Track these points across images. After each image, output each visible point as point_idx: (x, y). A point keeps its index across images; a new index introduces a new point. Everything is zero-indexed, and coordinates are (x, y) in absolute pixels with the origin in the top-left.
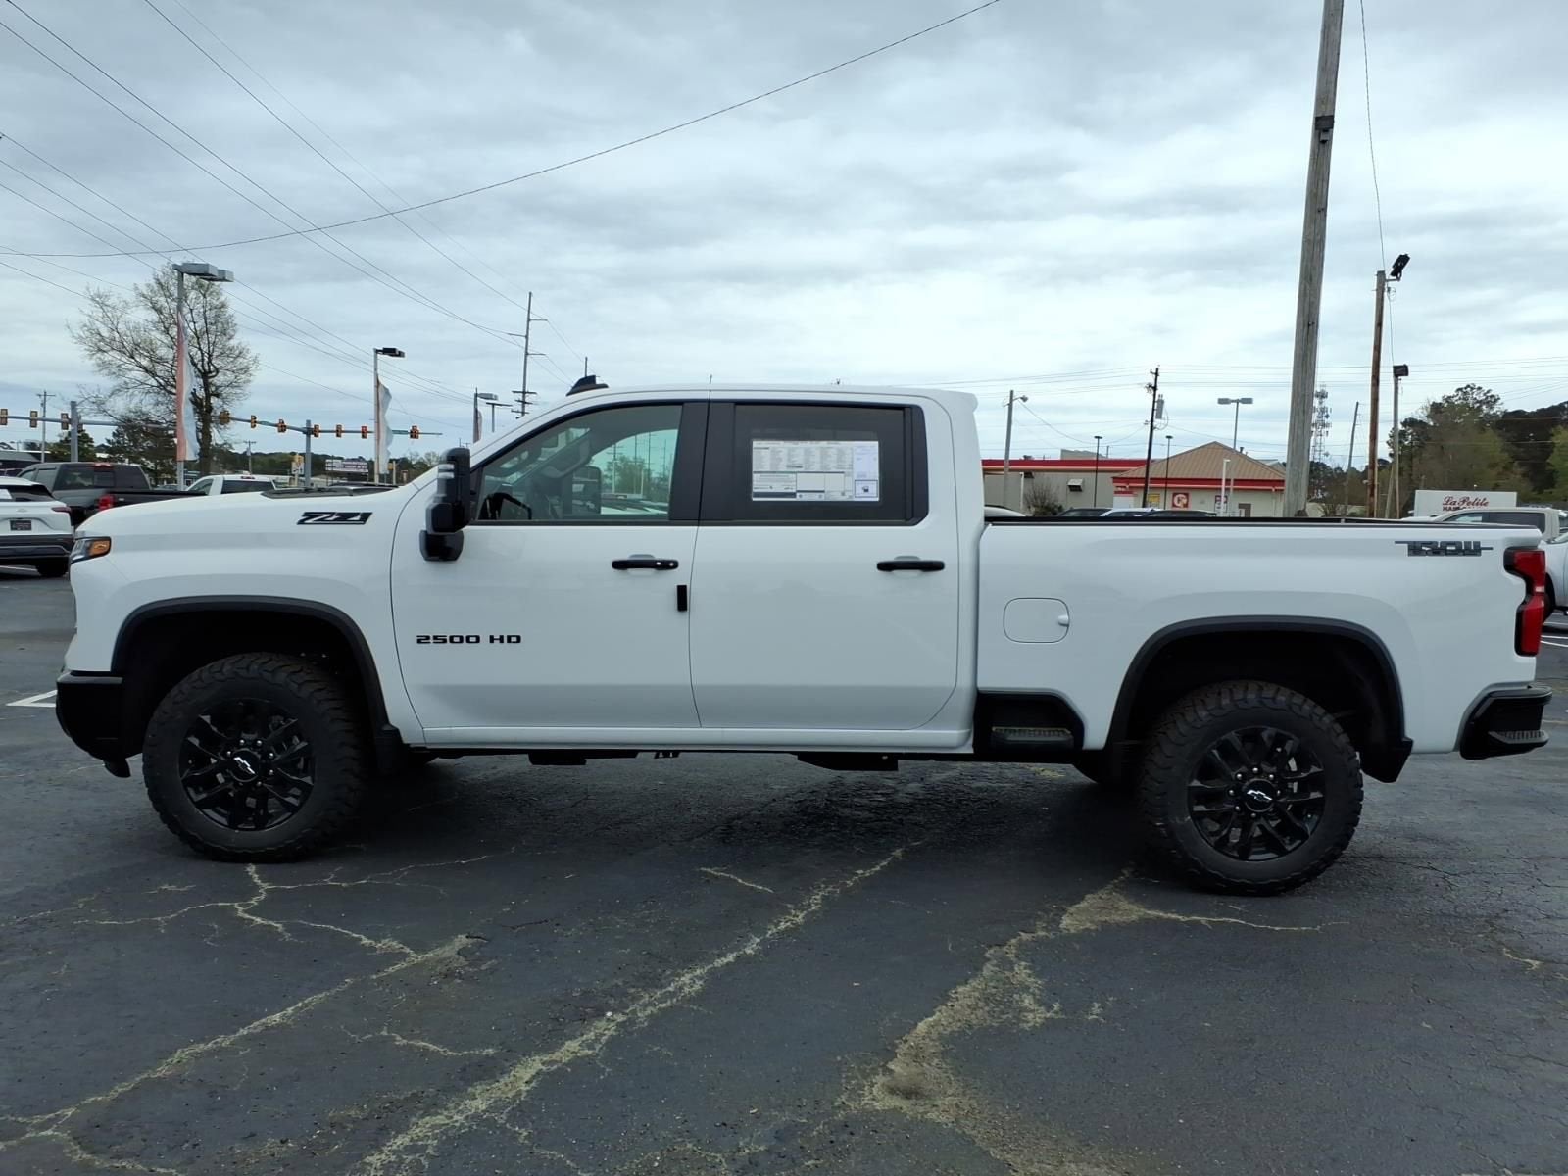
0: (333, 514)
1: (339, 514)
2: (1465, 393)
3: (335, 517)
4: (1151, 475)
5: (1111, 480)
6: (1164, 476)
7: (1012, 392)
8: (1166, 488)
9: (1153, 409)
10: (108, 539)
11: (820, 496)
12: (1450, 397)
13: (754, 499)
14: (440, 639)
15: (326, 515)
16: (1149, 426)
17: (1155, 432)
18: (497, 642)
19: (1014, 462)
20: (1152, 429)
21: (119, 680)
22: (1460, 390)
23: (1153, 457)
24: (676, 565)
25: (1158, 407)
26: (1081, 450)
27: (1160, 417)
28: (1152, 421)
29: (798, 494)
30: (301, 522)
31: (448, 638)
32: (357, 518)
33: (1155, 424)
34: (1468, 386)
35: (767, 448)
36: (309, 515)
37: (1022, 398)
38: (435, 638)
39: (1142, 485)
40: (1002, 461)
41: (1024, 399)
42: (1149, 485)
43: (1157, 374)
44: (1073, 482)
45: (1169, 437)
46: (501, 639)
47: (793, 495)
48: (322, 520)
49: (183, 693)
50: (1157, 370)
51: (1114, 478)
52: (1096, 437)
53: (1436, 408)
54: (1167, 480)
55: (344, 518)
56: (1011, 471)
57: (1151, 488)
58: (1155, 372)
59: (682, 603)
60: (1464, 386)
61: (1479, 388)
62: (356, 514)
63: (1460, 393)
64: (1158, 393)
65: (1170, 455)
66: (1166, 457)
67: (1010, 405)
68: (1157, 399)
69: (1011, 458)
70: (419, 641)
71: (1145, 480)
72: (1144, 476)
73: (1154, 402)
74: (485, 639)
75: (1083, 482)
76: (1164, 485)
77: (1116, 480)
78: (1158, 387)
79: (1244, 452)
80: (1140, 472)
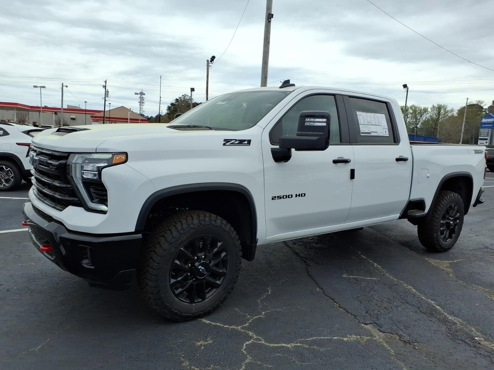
0: (236, 140)
1: (239, 140)
2: (184, 97)
3: (237, 142)
4: (106, 116)
5: (90, 117)
6: (109, 117)
7: (63, 84)
8: (110, 120)
9: (105, 94)
10: (126, 154)
11: (376, 134)
12: (180, 97)
13: (361, 135)
14: (279, 197)
15: (233, 141)
16: (104, 99)
17: (106, 102)
18: (298, 196)
19: (65, 109)
20: (105, 100)
21: (140, 236)
22: (183, 95)
23: (106, 110)
24: (350, 161)
25: (107, 93)
26: (74, 105)
27: (108, 97)
28: (105, 98)
29: (371, 133)
30: (224, 145)
31: (282, 197)
32: (246, 142)
33: (106, 99)
34: (185, 95)
35: (361, 115)
36: (227, 141)
37: (66, 86)
38: (278, 197)
39: (103, 119)
40: (60, 108)
41: (67, 87)
42: (105, 119)
43: (106, 82)
44: (72, 117)
45: (110, 104)
46: (299, 196)
47: (370, 133)
48: (232, 143)
49: (174, 238)
50: (106, 81)
51: (91, 116)
52: (85, 102)
53: (177, 100)
54: (110, 118)
55: (241, 142)
56: (64, 112)
57: (105, 120)
58: (105, 81)
59: (352, 176)
60: (184, 94)
61: (188, 95)
62: (245, 141)
63: (183, 96)
64: (106, 88)
65: (110, 109)
66: (109, 110)
67: (62, 88)
68: (106, 90)
69: (64, 108)
70: (272, 199)
71: (104, 117)
72: (103, 116)
73: (105, 91)
74: (294, 196)
75: (76, 117)
76: (109, 119)
77: (92, 117)
78: (106, 87)
79: (131, 110)
80: (101, 115)
